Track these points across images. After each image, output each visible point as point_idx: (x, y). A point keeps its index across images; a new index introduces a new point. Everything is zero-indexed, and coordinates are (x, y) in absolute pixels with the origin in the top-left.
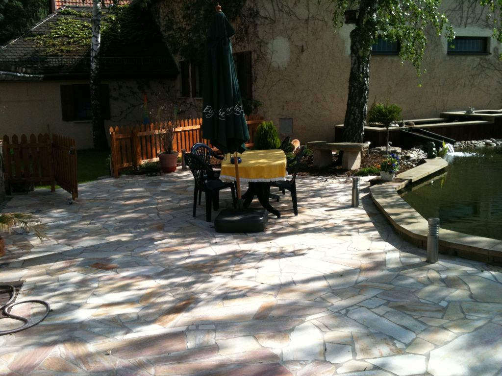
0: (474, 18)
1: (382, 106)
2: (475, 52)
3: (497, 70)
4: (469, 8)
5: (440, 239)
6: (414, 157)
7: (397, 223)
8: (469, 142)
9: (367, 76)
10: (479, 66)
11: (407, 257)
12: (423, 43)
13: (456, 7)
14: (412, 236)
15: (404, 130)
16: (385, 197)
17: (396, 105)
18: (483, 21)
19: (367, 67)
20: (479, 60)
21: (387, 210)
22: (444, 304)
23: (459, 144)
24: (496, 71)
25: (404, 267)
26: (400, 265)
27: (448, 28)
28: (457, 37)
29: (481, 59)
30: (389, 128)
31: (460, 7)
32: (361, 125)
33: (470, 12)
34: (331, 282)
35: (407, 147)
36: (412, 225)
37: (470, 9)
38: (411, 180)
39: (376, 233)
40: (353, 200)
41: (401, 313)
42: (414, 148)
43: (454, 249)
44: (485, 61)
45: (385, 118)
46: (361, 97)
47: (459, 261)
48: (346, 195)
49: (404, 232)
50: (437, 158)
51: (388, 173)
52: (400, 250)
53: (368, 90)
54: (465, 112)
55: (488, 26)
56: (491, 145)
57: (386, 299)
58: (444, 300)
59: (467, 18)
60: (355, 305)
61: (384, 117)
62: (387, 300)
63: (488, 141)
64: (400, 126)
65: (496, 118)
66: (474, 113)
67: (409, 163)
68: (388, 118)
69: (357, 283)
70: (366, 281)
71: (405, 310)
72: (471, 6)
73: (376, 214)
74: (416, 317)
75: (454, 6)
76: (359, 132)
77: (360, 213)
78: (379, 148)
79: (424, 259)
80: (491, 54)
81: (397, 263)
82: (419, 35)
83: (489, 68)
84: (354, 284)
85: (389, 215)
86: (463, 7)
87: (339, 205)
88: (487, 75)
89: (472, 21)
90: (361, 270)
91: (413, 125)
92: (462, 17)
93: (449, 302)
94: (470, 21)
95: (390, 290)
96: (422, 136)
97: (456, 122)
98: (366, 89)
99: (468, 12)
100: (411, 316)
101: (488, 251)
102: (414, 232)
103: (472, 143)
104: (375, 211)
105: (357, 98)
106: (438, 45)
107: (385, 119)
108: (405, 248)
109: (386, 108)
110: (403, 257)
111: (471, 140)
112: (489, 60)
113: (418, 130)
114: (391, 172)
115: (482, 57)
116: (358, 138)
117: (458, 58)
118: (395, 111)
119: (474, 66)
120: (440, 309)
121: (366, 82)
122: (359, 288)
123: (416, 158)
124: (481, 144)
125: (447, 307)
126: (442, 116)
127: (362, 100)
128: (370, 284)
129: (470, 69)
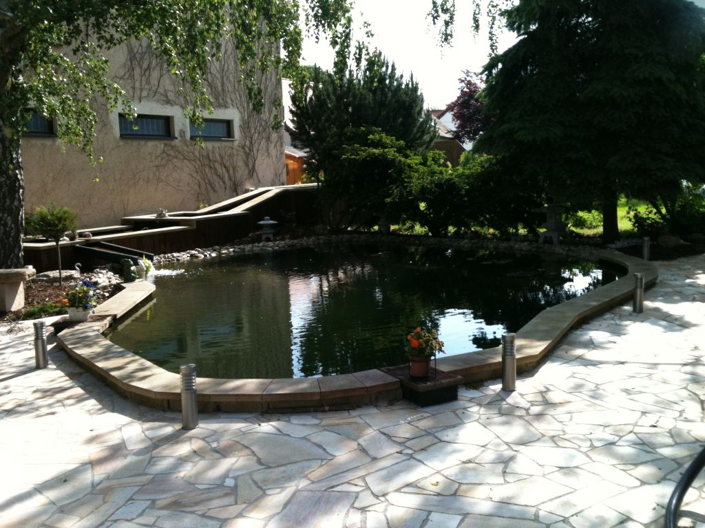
0: (150, 90)
1: (45, 210)
2: (155, 136)
3: (186, 159)
4: (142, 76)
5: (198, 393)
6: (104, 281)
7: (125, 381)
8: (169, 255)
9: (20, 168)
10: (164, 155)
11: (152, 429)
12: (91, 120)
13: (125, 74)
14: (152, 396)
15: (78, 245)
16: (89, 346)
17: (66, 209)
18: (162, 94)
19: (17, 154)
20: (162, 146)
21: (100, 364)
22: (230, 482)
23: (157, 259)
24: (186, 161)
25: (154, 444)
26: (148, 443)
27: (125, 102)
28: (139, 115)
29: (166, 145)
30: (60, 243)
31: (130, 74)
32: (17, 241)
33: (144, 83)
34: (52, 495)
35: (87, 269)
36: (147, 380)
37: (144, 78)
38: (115, 316)
39: (92, 403)
40: (37, 357)
41: (178, 513)
42: (98, 270)
43: (216, 402)
44: (170, 148)
45: (53, 228)
46: (13, 199)
47: (226, 418)
48: (19, 352)
49: (138, 392)
50: (137, 280)
51: (81, 309)
52: (139, 420)
53: (23, 188)
54: (155, 215)
55: (168, 102)
56: (198, 257)
57: (148, 498)
58: (228, 477)
59: (141, 90)
60: (106, 520)
61: (51, 227)
62: (149, 500)
63: (193, 252)
64: (71, 240)
65: (198, 221)
66: (168, 216)
67: (98, 291)
68: (58, 228)
69: (94, 485)
70: (108, 478)
71: (182, 507)
72: (144, 74)
73: (80, 374)
74: (200, 513)
75: (122, 73)
76: (16, 252)
77: (54, 376)
78: (45, 273)
79: (178, 426)
80: (177, 138)
81: (142, 441)
82: (83, 109)
83: (176, 157)
84: (90, 489)
85: (107, 371)
86: (134, 75)
87: (14, 370)
88: (176, 166)
89: (148, 94)
90: (93, 464)
91: (90, 236)
92: (134, 88)
93: (236, 478)
94: (145, 93)
95: (148, 484)
96: (105, 251)
97: (146, 229)
98: (20, 187)
99: (141, 81)
100: (193, 512)
101: (262, 396)
102: (155, 390)
103: (174, 257)
104: (78, 370)
105: (8, 200)
106: (105, 124)
107: (53, 231)
108: (146, 416)
109: (52, 215)
110: (148, 429)
111: (171, 252)
112: (175, 146)
113: (97, 243)
114: (86, 308)
115: (166, 142)
116: (15, 261)
117: (135, 143)
118: (67, 218)
119: (158, 154)
120: (227, 491)
121: (19, 176)
122: (99, 492)
123: (106, 283)
124: (184, 256)
125: (236, 486)
126: (124, 222)
127: (16, 203)
128: (115, 482)
129: (153, 158)
